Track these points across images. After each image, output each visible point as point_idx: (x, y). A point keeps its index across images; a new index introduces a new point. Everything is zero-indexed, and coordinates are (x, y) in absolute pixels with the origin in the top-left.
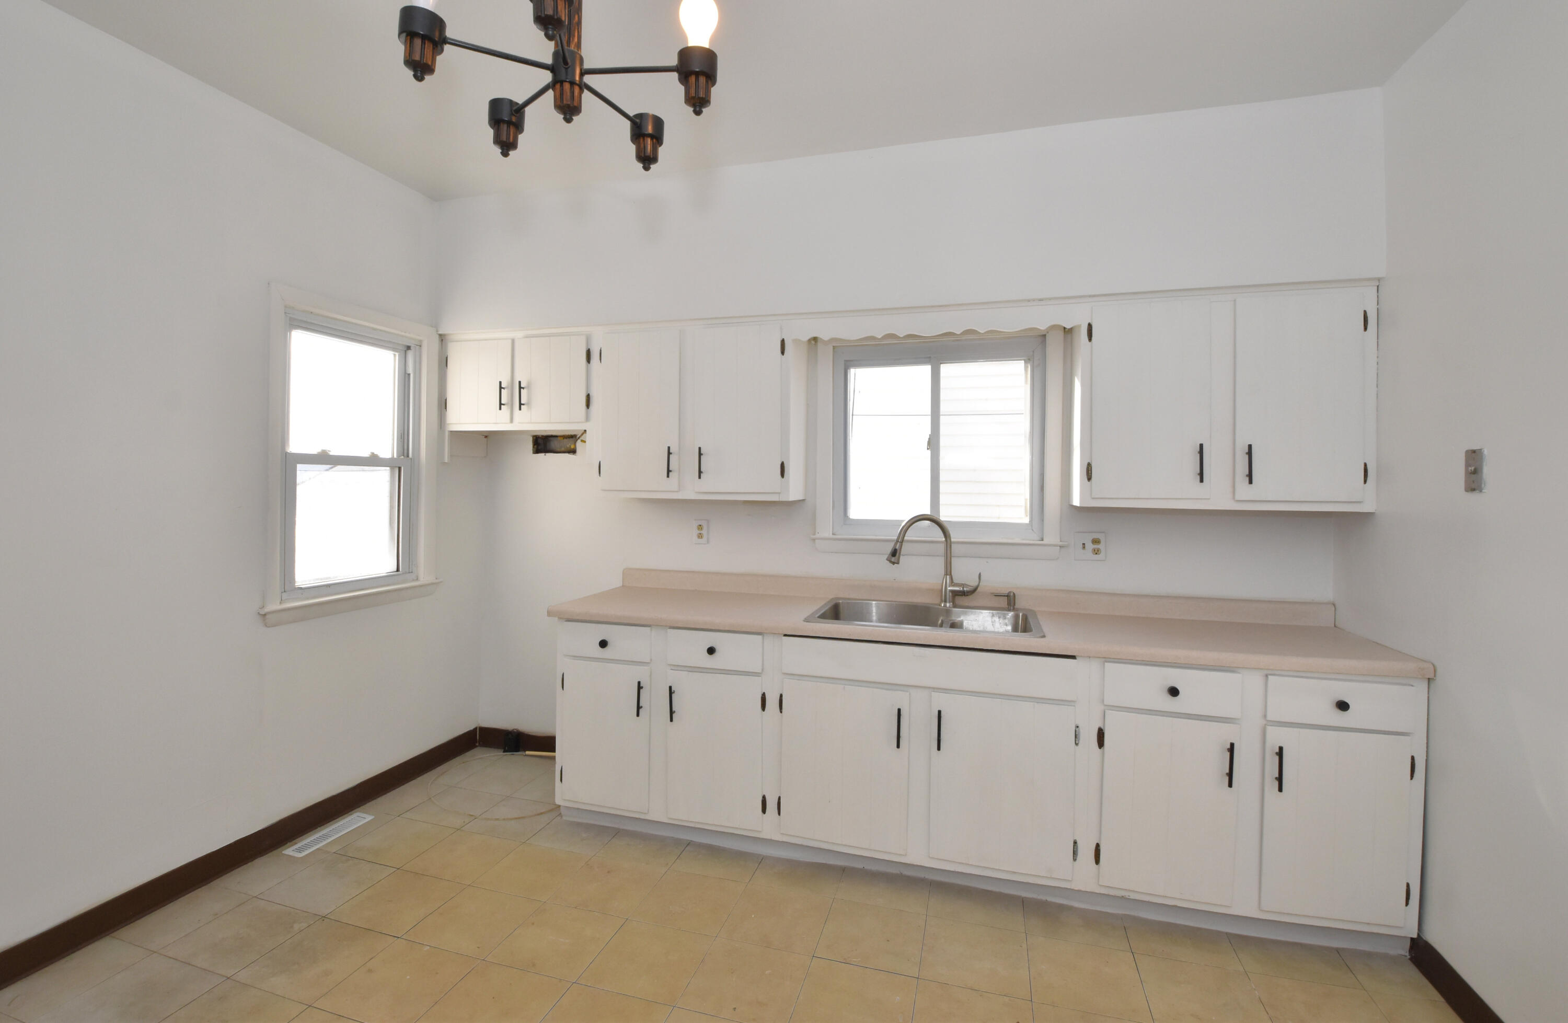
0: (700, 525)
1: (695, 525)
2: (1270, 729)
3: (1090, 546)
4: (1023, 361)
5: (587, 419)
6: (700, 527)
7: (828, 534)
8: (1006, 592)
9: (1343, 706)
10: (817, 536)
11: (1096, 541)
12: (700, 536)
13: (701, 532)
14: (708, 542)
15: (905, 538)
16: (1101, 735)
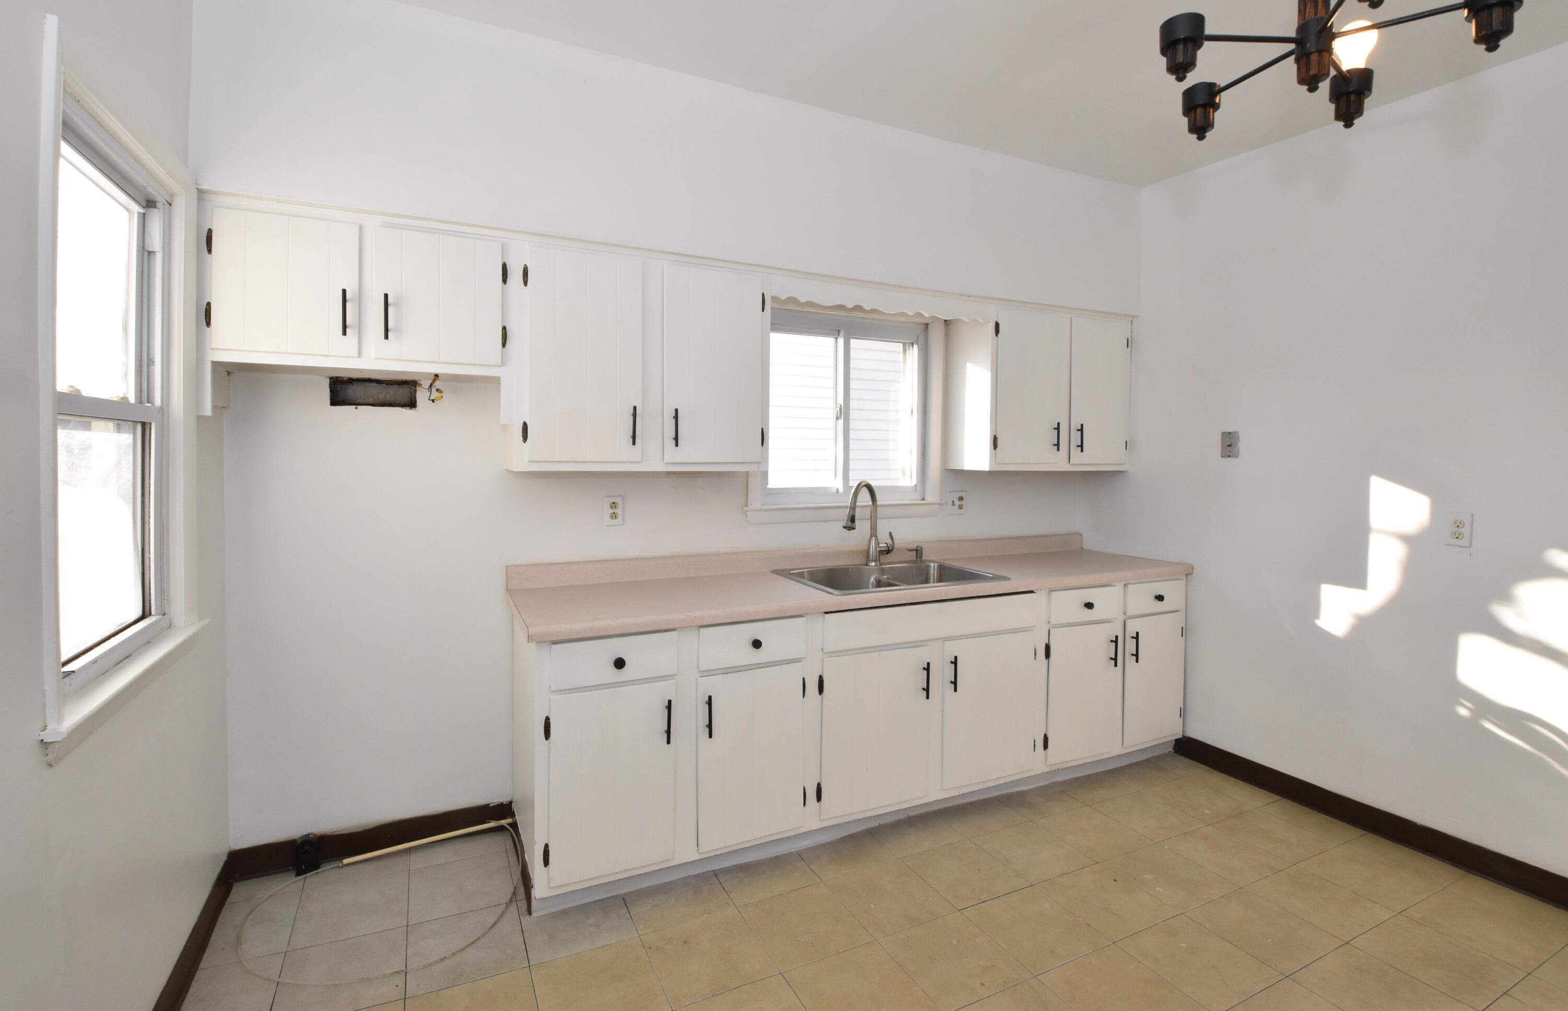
0: (614, 503)
1: (607, 505)
2: (1129, 622)
3: (957, 503)
4: (902, 344)
5: (503, 362)
6: (614, 505)
7: (758, 505)
8: (914, 546)
9: (1160, 598)
10: (750, 507)
11: (961, 499)
12: (614, 516)
13: (616, 511)
14: (623, 523)
15: (857, 504)
16: (1048, 649)
